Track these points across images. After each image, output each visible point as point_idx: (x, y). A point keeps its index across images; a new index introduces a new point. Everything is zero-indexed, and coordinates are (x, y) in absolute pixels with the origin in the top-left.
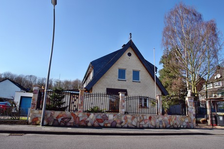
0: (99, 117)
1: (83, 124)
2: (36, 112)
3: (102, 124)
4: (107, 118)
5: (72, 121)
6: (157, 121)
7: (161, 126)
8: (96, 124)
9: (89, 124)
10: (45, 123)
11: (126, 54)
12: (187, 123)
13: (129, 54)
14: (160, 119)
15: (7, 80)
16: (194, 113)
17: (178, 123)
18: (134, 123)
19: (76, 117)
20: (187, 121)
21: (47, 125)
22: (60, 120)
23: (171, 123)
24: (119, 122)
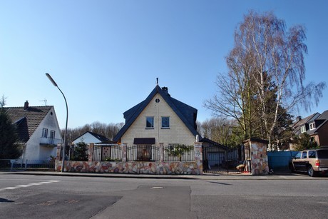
0: (104, 165)
1: (92, 170)
2: (60, 162)
3: (107, 171)
4: (111, 166)
5: (84, 168)
6: (158, 167)
7: (161, 172)
8: (102, 170)
9: (97, 171)
10: (65, 170)
11: (154, 101)
12: (192, 169)
13: (157, 101)
14: (161, 165)
15: (88, 133)
16: (201, 159)
17: (181, 170)
18: (135, 170)
19: (87, 165)
20: (191, 167)
21: (67, 172)
22: (75, 167)
23: (173, 170)
24: (121, 168)
